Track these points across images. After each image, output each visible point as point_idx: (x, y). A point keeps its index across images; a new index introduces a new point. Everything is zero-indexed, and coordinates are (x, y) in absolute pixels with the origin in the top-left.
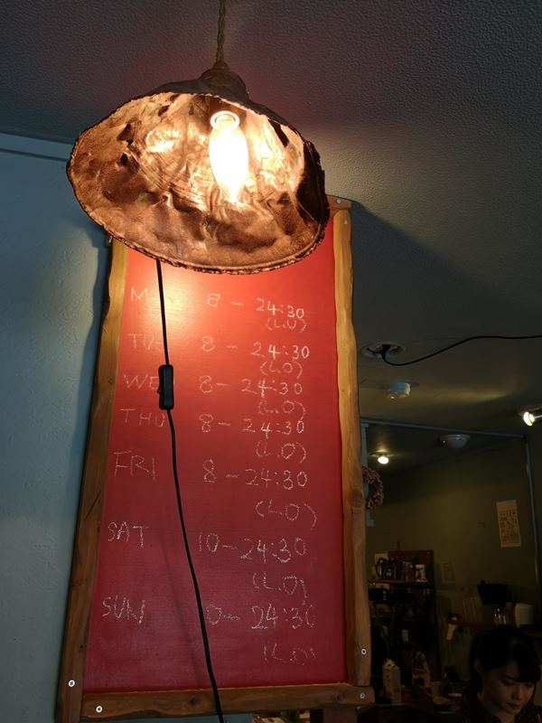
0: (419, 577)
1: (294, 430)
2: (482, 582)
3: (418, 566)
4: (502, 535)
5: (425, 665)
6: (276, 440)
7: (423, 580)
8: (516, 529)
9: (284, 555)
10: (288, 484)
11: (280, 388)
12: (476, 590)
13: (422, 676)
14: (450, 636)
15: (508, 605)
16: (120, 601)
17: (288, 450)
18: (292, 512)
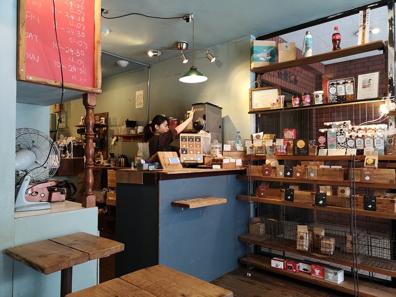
0: (102, 122)
1: (81, 20)
2: (128, 120)
3: (101, 118)
4: (136, 104)
5: (102, 156)
6: (76, 22)
7: (104, 123)
8: (142, 101)
9: (78, 54)
10: (79, 35)
11: (77, 6)
12: (125, 123)
13: (99, 160)
14: (113, 143)
15: (136, 127)
16: (31, 55)
17: (79, 26)
18: (80, 43)
